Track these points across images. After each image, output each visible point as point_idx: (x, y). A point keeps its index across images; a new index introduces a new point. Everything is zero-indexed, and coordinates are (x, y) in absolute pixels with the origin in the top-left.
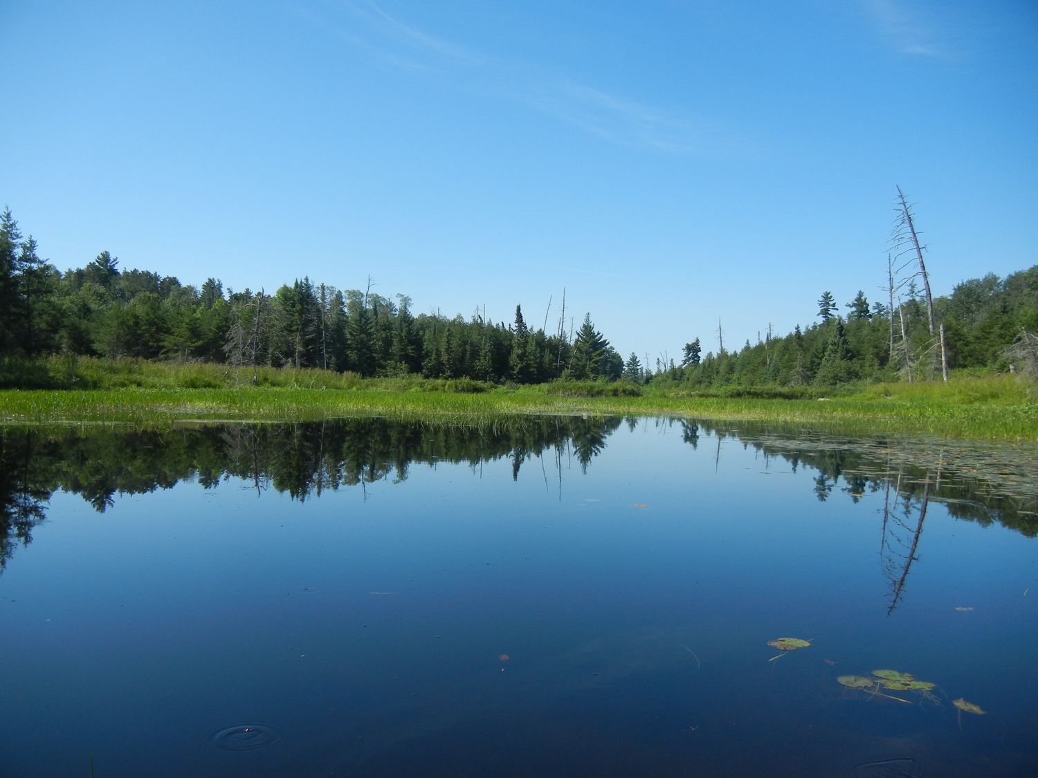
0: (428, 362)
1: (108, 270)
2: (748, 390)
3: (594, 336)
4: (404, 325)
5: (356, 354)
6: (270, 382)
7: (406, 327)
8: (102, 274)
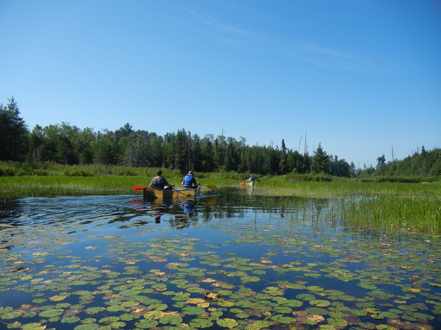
0: (241, 166)
1: (128, 130)
2: (388, 178)
3: (323, 153)
4: (230, 149)
5: (206, 162)
6: (130, 174)
7: (231, 150)
8: (126, 132)
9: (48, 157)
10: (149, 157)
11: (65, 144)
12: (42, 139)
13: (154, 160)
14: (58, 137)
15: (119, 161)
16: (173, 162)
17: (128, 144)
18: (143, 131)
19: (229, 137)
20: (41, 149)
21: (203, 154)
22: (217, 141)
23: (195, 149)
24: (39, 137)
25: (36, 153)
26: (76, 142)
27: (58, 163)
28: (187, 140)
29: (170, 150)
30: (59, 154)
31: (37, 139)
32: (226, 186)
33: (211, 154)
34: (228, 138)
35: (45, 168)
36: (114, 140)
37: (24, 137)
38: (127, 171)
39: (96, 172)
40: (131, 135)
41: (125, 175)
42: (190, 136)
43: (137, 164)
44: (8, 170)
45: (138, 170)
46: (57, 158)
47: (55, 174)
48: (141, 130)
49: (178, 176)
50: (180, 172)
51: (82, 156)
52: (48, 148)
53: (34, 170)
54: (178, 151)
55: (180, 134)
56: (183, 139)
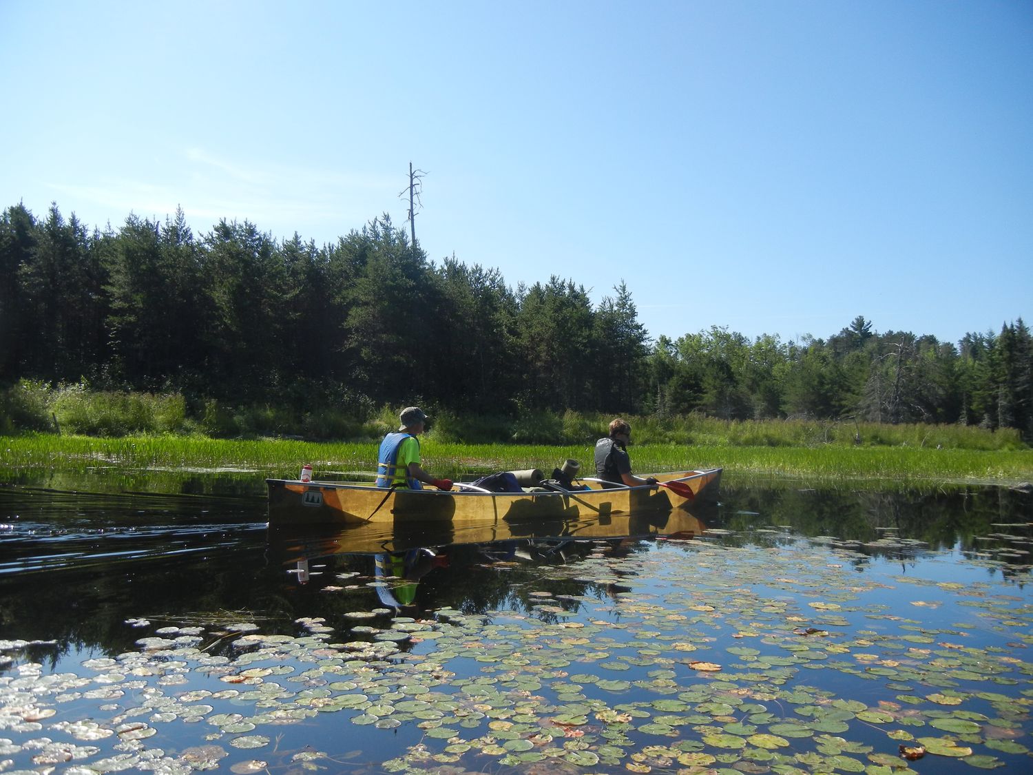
1: (862, 334)
6: (878, 440)
8: (856, 338)
9: (687, 405)
10: (927, 398)
11: (721, 374)
12: (673, 365)
13: (939, 406)
14: (706, 361)
15: (847, 409)
16: (992, 409)
18: (901, 334)
20: (673, 388)
24: (667, 361)
25: (663, 396)
26: (742, 369)
28: (1030, 349)
29: (981, 377)
30: (709, 398)
31: (666, 370)
35: (689, 428)
36: (830, 359)
37: (643, 364)
38: (872, 434)
39: (797, 436)
40: (870, 346)
41: (866, 444)
43: (895, 418)
45: (898, 431)
46: (704, 405)
47: (710, 441)
48: (895, 332)
49: (1013, 447)
50: (1017, 435)
51: (759, 400)
52: (686, 385)
53: (667, 433)
54: (1004, 382)
55: (1010, 334)
56: (1019, 346)
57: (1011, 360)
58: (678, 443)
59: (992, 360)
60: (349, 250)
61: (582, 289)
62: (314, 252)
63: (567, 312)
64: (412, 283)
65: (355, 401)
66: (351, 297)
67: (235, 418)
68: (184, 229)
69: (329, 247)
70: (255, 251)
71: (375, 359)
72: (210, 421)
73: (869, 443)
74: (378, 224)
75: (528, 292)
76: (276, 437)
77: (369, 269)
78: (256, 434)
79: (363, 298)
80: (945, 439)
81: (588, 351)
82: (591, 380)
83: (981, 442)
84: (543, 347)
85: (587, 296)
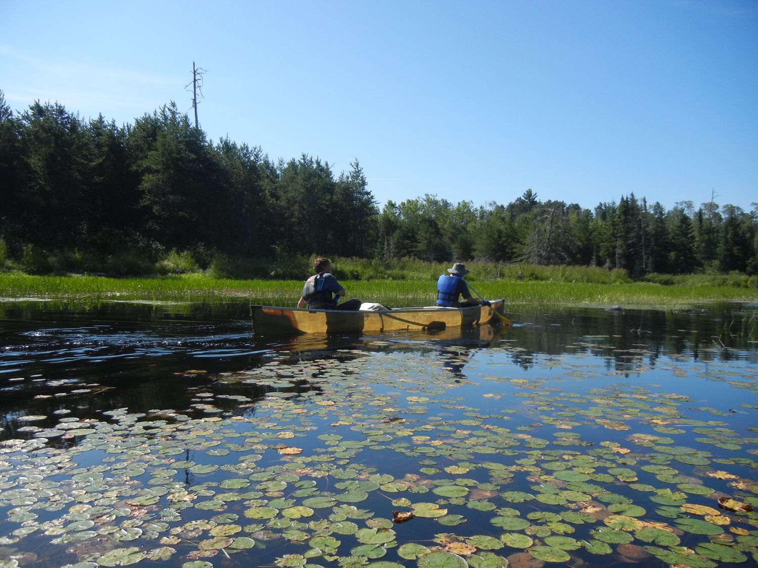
0: (753, 261)
1: (530, 202)
4: (730, 228)
5: (676, 254)
6: (534, 277)
7: (732, 230)
8: (526, 205)
9: (405, 251)
10: (569, 247)
11: (430, 229)
12: (397, 222)
13: (577, 253)
14: (420, 219)
15: (516, 255)
16: (612, 256)
17: (531, 226)
18: (556, 202)
19: (727, 205)
20: (395, 239)
21: (671, 240)
22: (700, 215)
23: (655, 230)
24: (392, 219)
25: (389, 245)
26: (446, 226)
27: (421, 260)
28: (638, 214)
29: (606, 234)
30: (421, 246)
31: (391, 224)
32: (722, 299)
33: (688, 238)
34: (725, 207)
35: (402, 268)
36: (507, 219)
37: (373, 221)
38: (530, 272)
39: (479, 274)
40: (536, 210)
41: (526, 279)
42: (645, 207)
43: (547, 261)
44: (353, 271)
45: (548, 270)
46: (418, 251)
47: (417, 277)
48: (553, 201)
49: (622, 281)
50: (625, 274)
51: (456, 248)
52: (405, 237)
53: (387, 271)
54: (621, 236)
55: (626, 204)
56: (631, 212)
57: (625, 222)
58: (394, 278)
59: (614, 222)
60: (143, 129)
61: (327, 165)
62: (115, 130)
63: (314, 181)
64: (193, 156)
65: (149, 246)
66: (145, 166)
67: (49, 259)
68: (5, 107)
69: (128, 126)
70: (64, 127)
71: (164, 214)
72: (28, 262)
73: (528, 279)
74: (166, 109)
75: (286, 166)
76: (83, 274)
77: (158, 144)
78: (67, 272)
79: (154, 167)
80: (579, 276)
81: (330, 210)
82: (332, 232)
83: (603, 278)
84: (296, 207)
85: (330, 170)
